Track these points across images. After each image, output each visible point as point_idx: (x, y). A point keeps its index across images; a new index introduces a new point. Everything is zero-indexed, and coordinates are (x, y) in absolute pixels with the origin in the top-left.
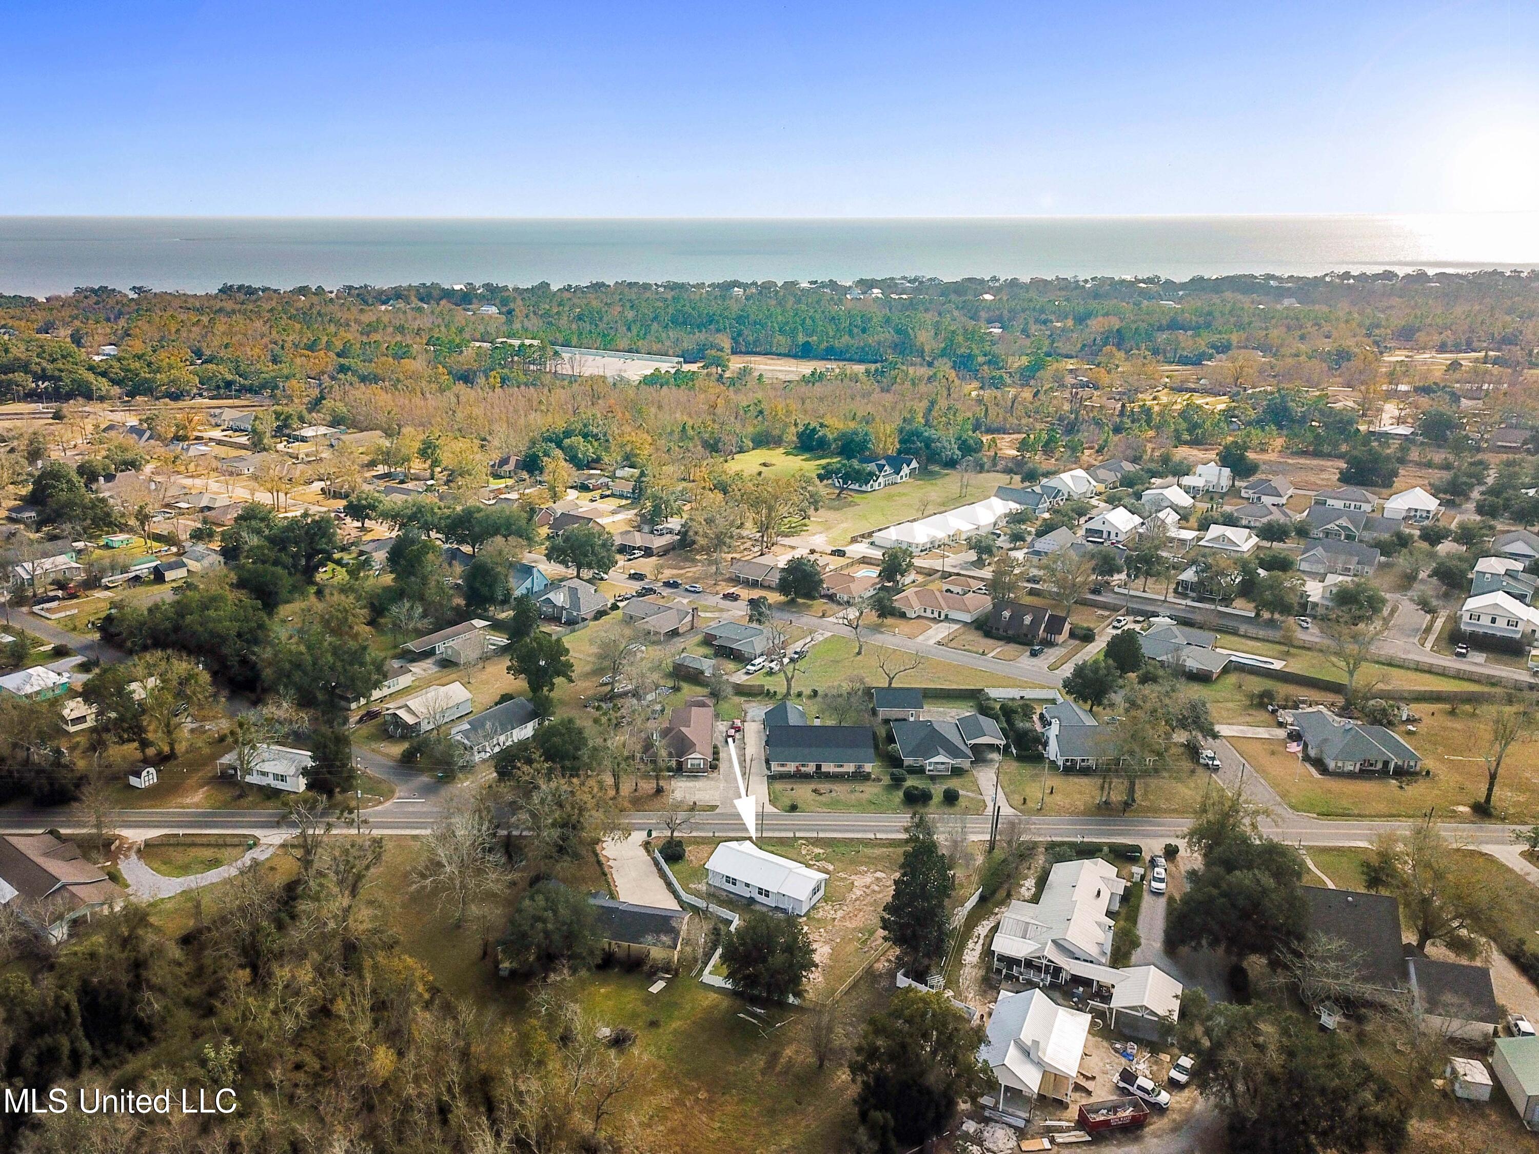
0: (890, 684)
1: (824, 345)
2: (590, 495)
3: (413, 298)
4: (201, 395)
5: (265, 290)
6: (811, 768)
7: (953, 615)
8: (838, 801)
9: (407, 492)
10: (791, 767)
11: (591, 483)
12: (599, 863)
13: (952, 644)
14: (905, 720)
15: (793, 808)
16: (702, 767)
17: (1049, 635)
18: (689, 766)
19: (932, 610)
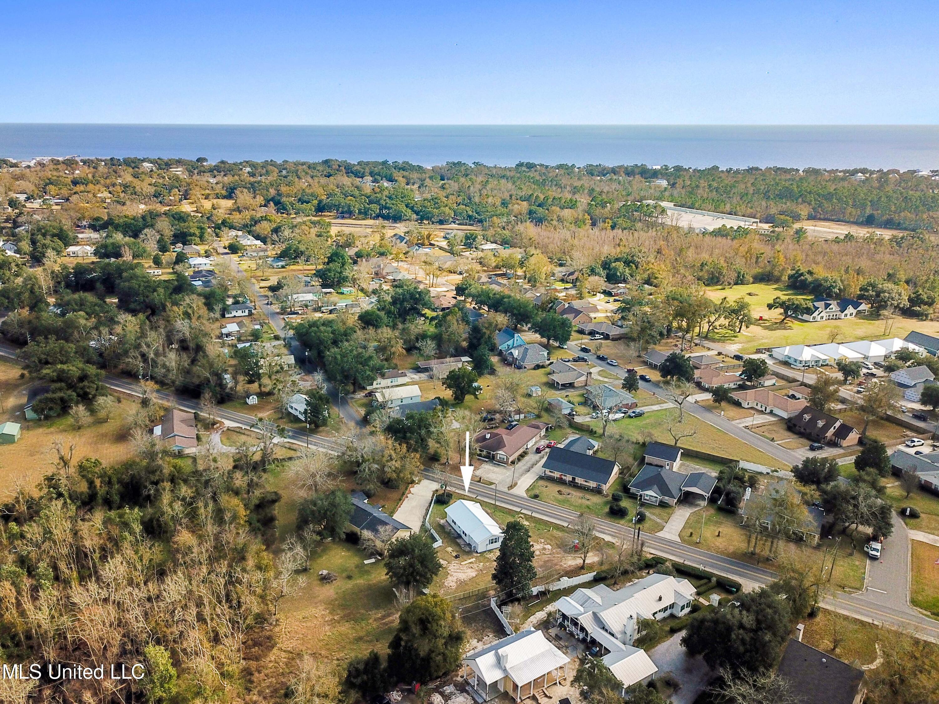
0: (676, 443)
1: (885, 218)
2: (607, 298)
3: (622, 173)
4: (454, 222)
5: (541, 165)
6: (569, 478)
7: (777, 411)
8: (568, 501)
9: (499, 284)
10: (557, 475)
11: (614, 291)
12: (403, 494)
13: (756, 430)
14: (662, 467)
15: (536, 497)
16: (505, 460)
17: (837, 438)
18: (498, 458)
19: (762, 405)
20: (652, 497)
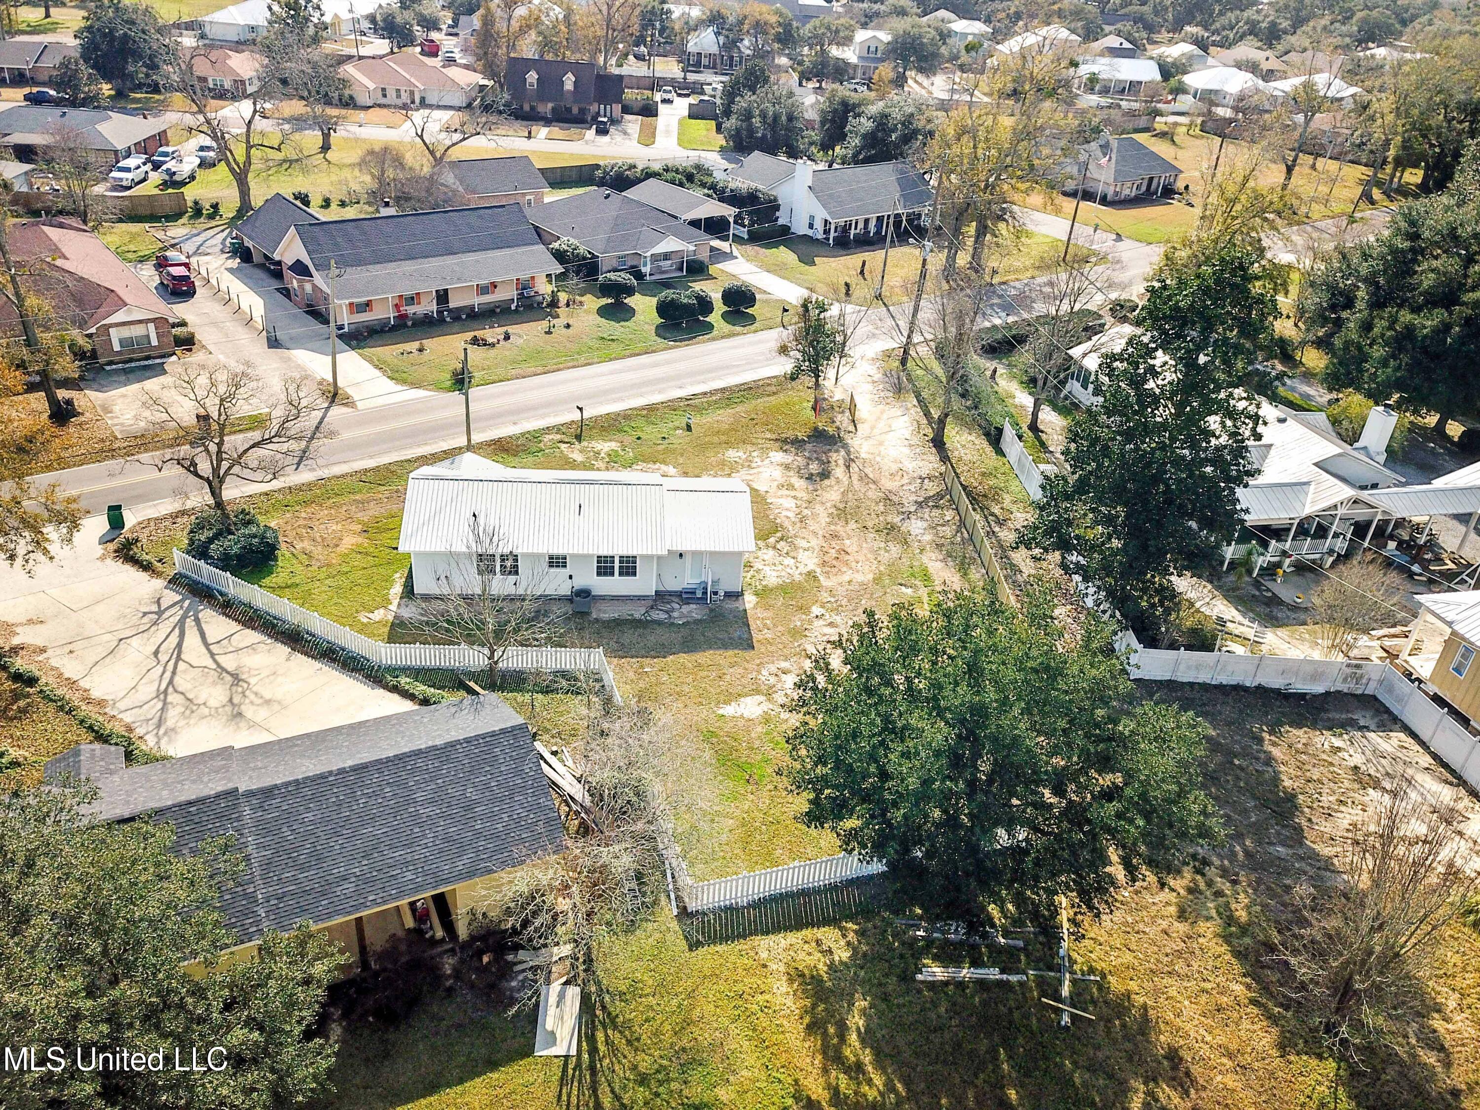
6: (426, 303)
8: (538, 351)
10: (383, 309)
16: (154, 342)
17: (602, 106)
18: (117, 347)
19: (398, 91)
20: (666, 256)
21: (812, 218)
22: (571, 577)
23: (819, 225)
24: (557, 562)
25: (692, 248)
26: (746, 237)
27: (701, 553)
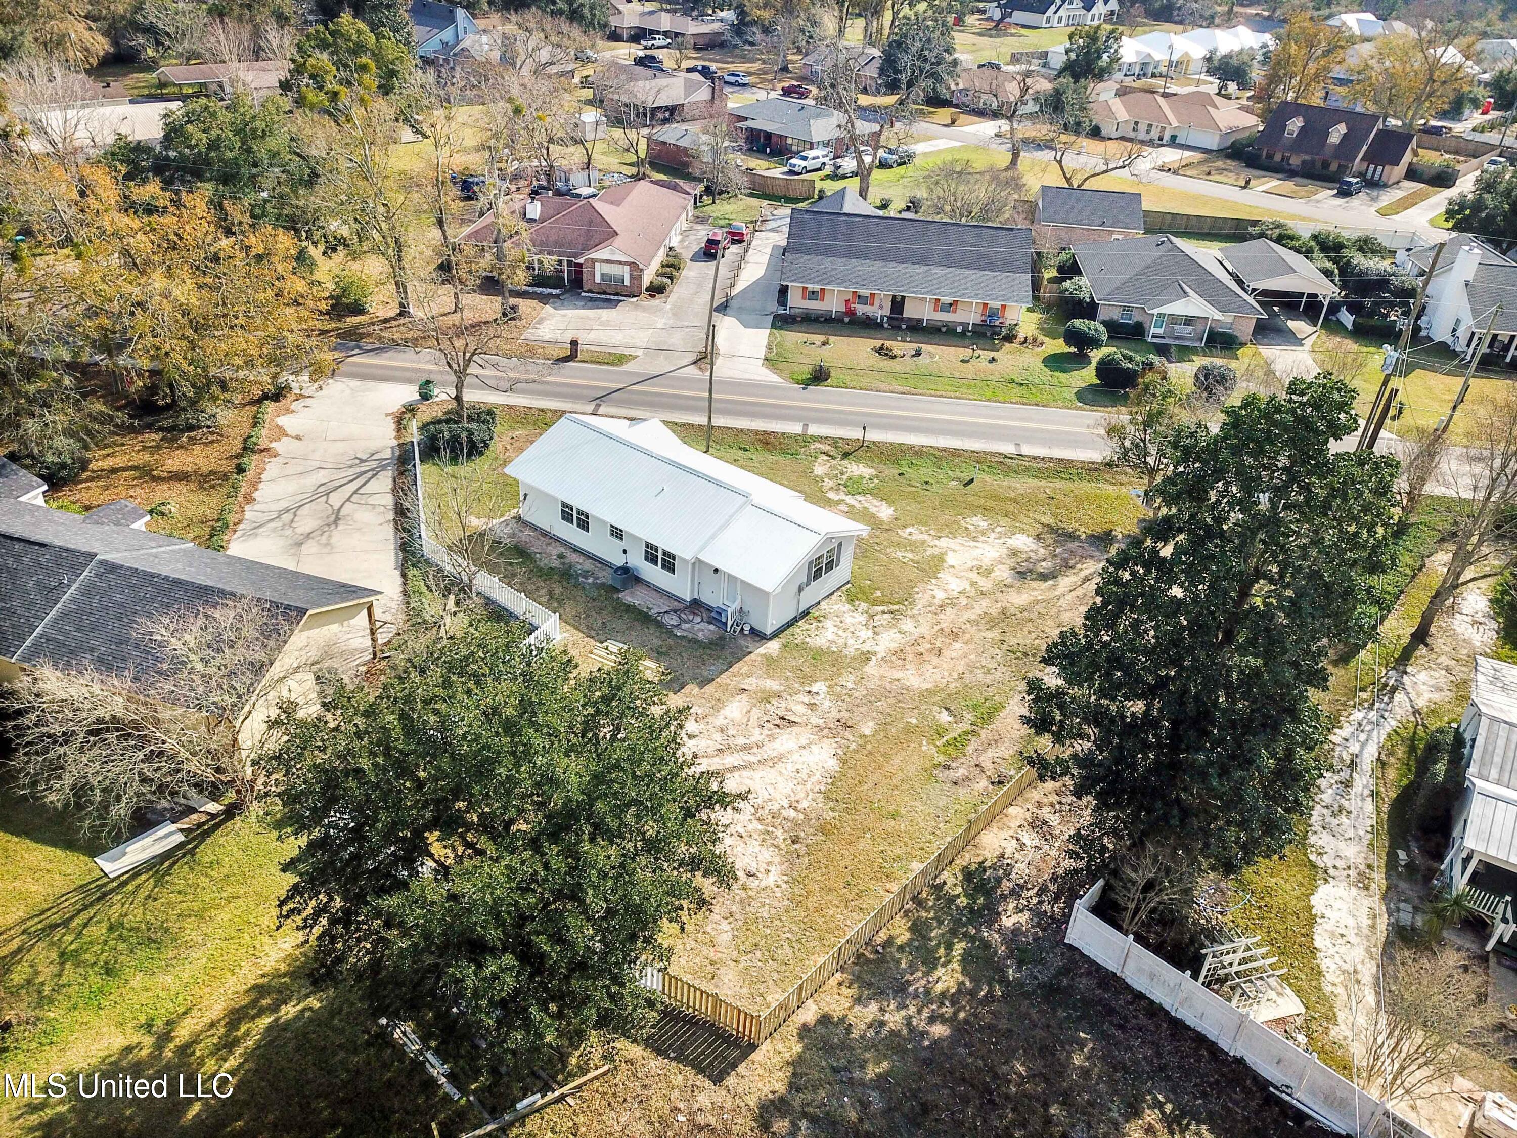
6: (878, 305)
7: (1187, 138)
8: (931, 375)
10: (833, 302)
12: (249, 442)
15: (818, 378)
16: (627, 283)
17: (1372, 167)
18: (598, 279)
19: (1150, 126)
20: (1189, 321)
21: (1458, 321)
22: (625, 552)
23: (1463, 333)
24: (617, 533)
25: (1230, 320)
26: (1350, 327)
27: (736, 578)
